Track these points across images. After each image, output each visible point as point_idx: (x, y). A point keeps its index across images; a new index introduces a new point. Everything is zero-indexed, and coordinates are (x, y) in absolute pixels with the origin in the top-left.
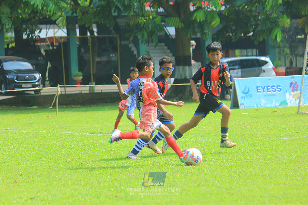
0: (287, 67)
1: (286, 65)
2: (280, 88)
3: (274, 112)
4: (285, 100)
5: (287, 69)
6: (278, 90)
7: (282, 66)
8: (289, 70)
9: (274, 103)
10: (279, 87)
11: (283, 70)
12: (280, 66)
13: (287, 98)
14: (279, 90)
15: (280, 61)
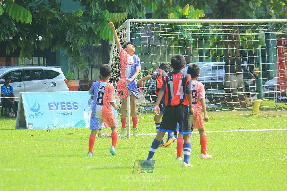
0: (80, 80)
1: (80, 78)
2: (77, 105)
3: (70, 134)
4: (82, 120)
5: (81, 82)
6: (74, 108)
7: (75, 79)
8: (83, 84)
9: (69, 123)
10: (75, 104)
11: (76, 83)
12: (73, 79)
13: (85, 118)
14: (76, 107)
15: (74, 73)
